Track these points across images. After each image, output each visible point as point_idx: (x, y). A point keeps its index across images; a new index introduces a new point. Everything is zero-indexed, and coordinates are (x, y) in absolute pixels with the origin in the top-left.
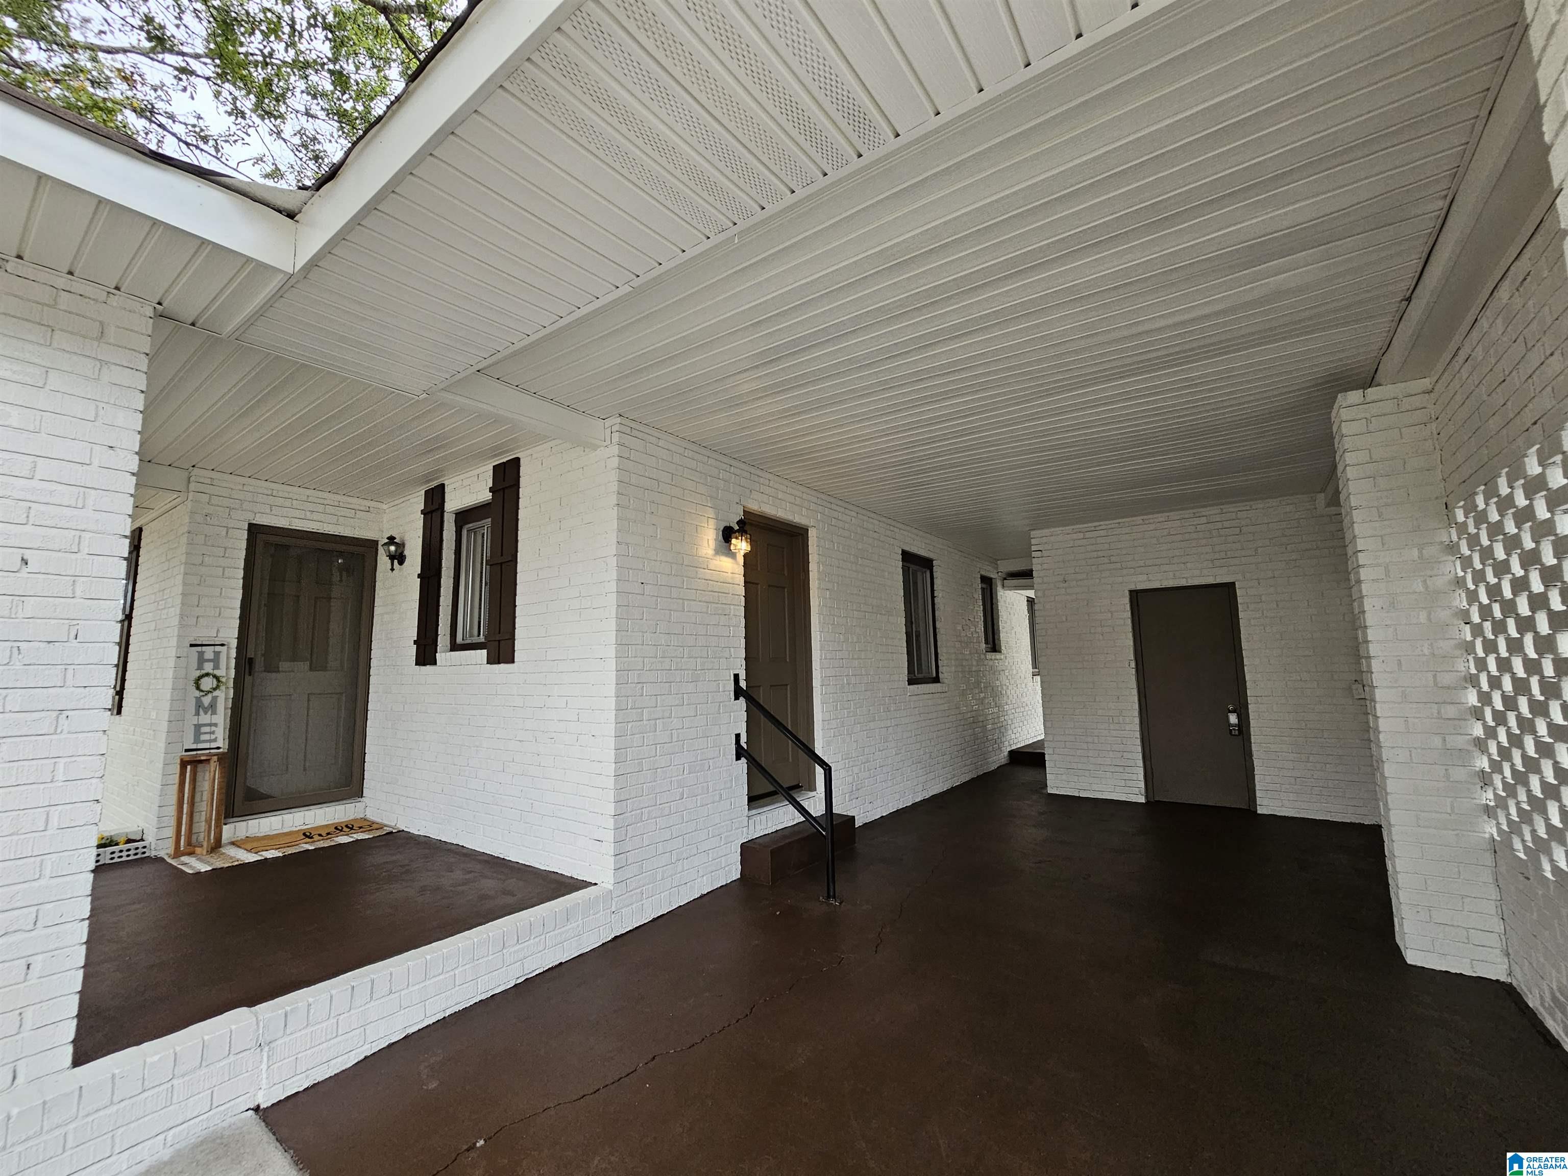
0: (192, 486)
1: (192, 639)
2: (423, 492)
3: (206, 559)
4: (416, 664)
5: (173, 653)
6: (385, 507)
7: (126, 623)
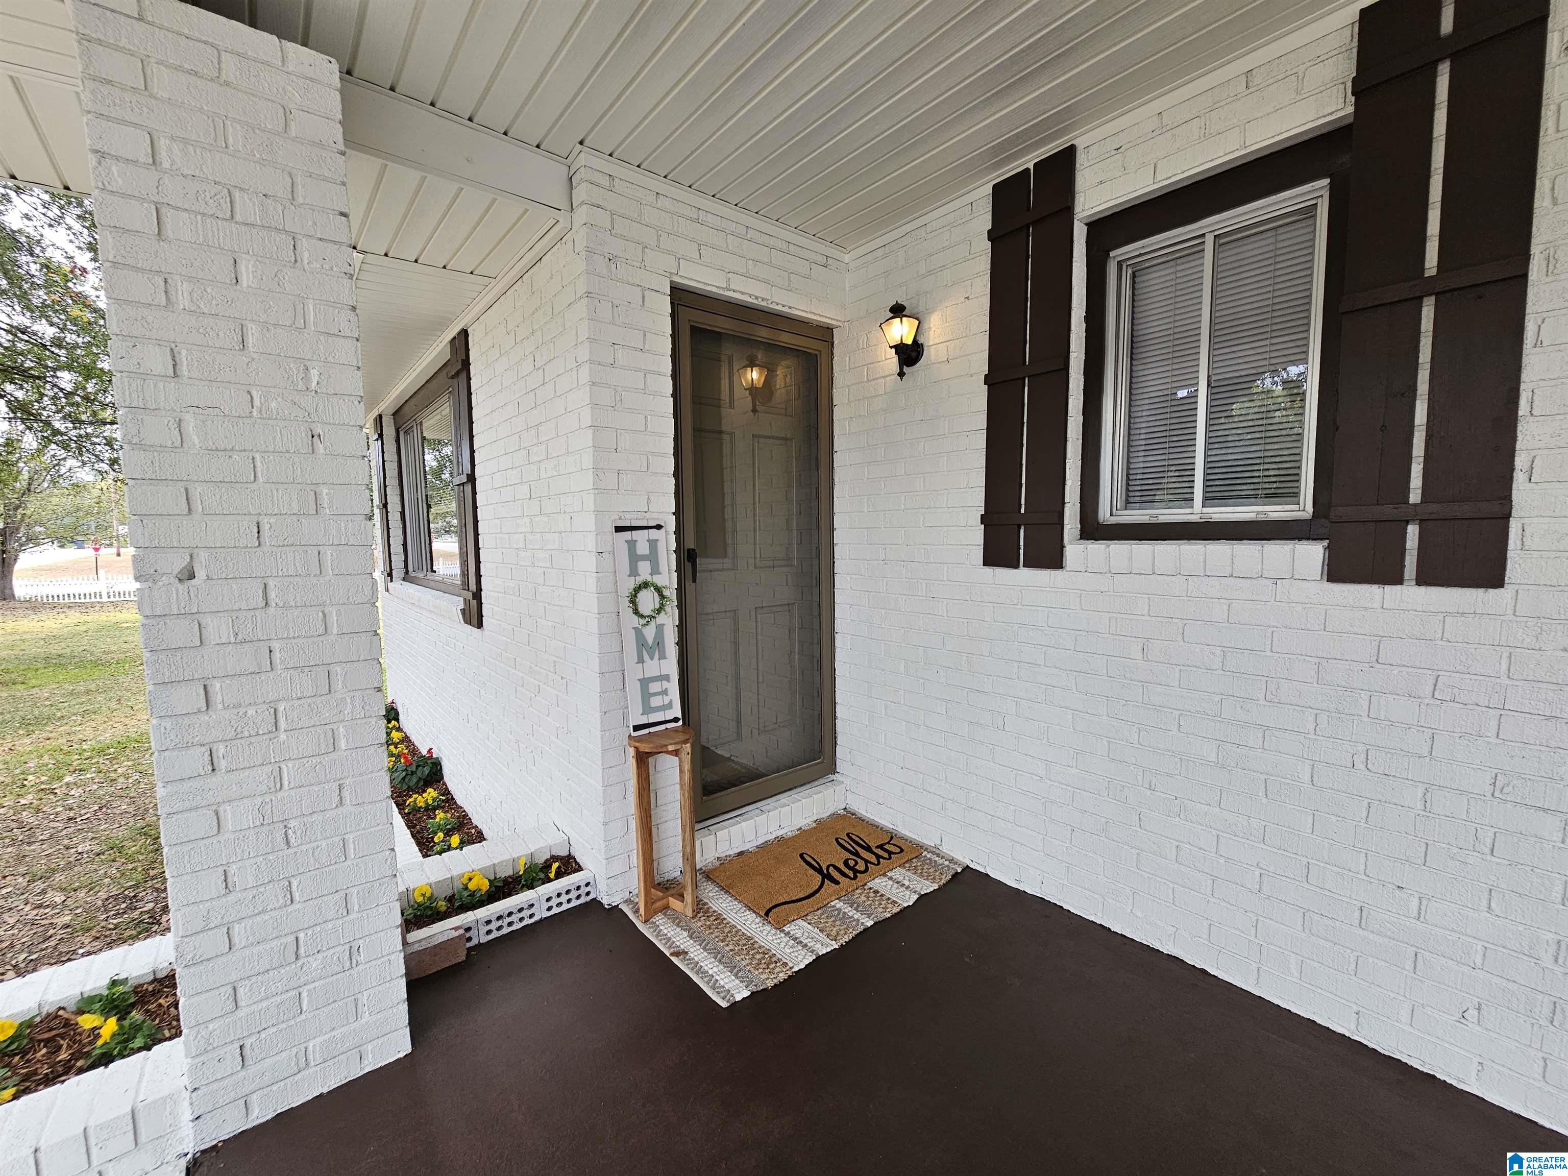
0: (581, 193)
1: (615, 517)
2: (989, 189)
3: (619, 354)
4: (986, 563)
5: (591, 544)
6: (847, 258)
7: (468, 488)
